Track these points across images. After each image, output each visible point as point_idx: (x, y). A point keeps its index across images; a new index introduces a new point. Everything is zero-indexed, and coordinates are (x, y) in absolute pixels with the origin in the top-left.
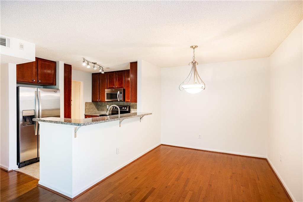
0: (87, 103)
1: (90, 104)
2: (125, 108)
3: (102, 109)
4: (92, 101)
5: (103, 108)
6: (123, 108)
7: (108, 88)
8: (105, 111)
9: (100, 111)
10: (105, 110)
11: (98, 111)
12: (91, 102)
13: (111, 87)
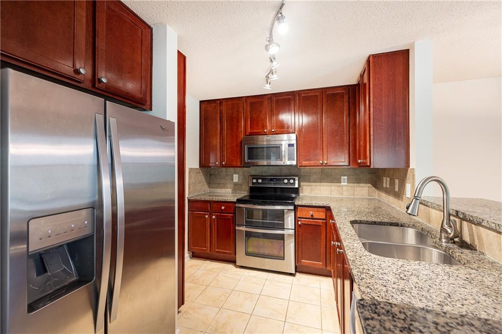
0: (191, 168)
1: (197, 172)
2: (292, 181)
3: (220, 184)
4: (201, 165)
5: (221, 182)
6: (286, 181)
7: (248, 134)
8: (227, 188)
9: (213, 188)
10: (228, 186)
11: (208, 189)
12: (198, 167)
13: (256, 131)
